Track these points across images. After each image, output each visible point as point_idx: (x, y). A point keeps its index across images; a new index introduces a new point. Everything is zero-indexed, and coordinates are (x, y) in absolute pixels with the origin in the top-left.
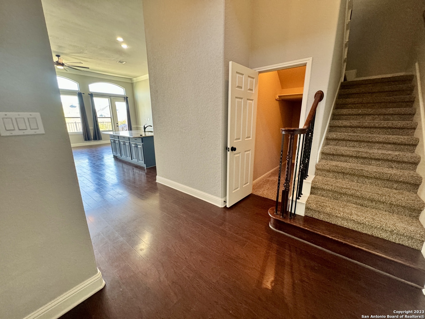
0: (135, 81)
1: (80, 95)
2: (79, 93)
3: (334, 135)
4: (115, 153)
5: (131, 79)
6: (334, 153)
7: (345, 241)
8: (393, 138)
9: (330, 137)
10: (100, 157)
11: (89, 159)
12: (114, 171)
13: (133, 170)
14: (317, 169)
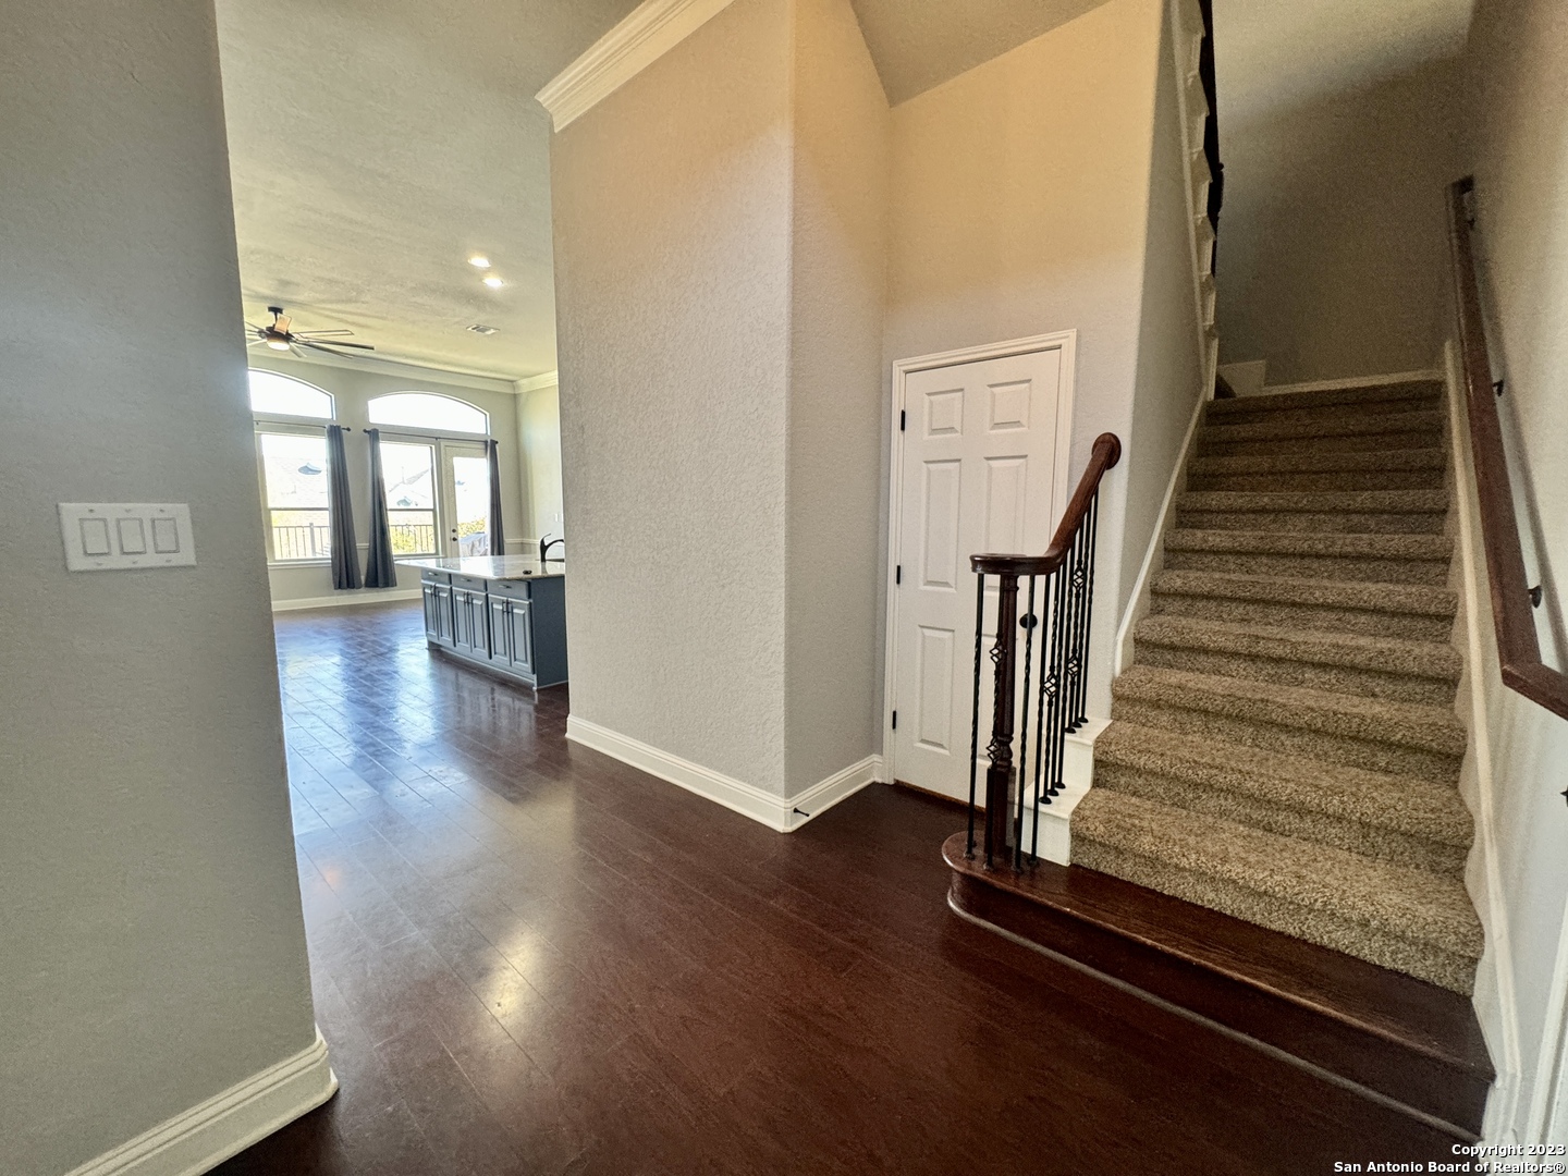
0: (524, 390)
1: (335, 434)
2: (331, 426)
3: (1176, 581)
4: (435, 634)
5: (512, 381)
6: (1176, 640)
7: (1200, 956)
8: (1373, 591)
9: (1163, 585)
10: (382, 646)
11: (343, 654)
12: (422, 697)
13: (492, 694)
14: (1117, 698)
